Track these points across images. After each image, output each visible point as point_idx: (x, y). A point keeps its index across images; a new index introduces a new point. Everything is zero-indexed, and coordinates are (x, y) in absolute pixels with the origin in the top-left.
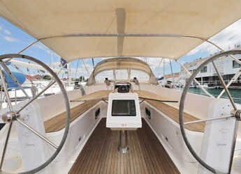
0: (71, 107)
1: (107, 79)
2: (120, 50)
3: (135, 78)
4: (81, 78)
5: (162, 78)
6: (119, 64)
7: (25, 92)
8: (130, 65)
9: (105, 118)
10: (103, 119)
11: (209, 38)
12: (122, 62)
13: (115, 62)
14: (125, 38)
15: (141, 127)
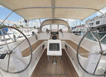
0: (31, 45)
1: (47, 30)
2: (53, 15)
3: (61, 29)
4: (34, 27)
5: (75, 27)
6: (53, 22)
7: (9, 36)
8: (59, 22)
9: (47, 49)
10: (46, 49)
11: (100, 10)
12: (54, 21)
13: (51, 21)
14: (56, 9)
15: (61, 55)
